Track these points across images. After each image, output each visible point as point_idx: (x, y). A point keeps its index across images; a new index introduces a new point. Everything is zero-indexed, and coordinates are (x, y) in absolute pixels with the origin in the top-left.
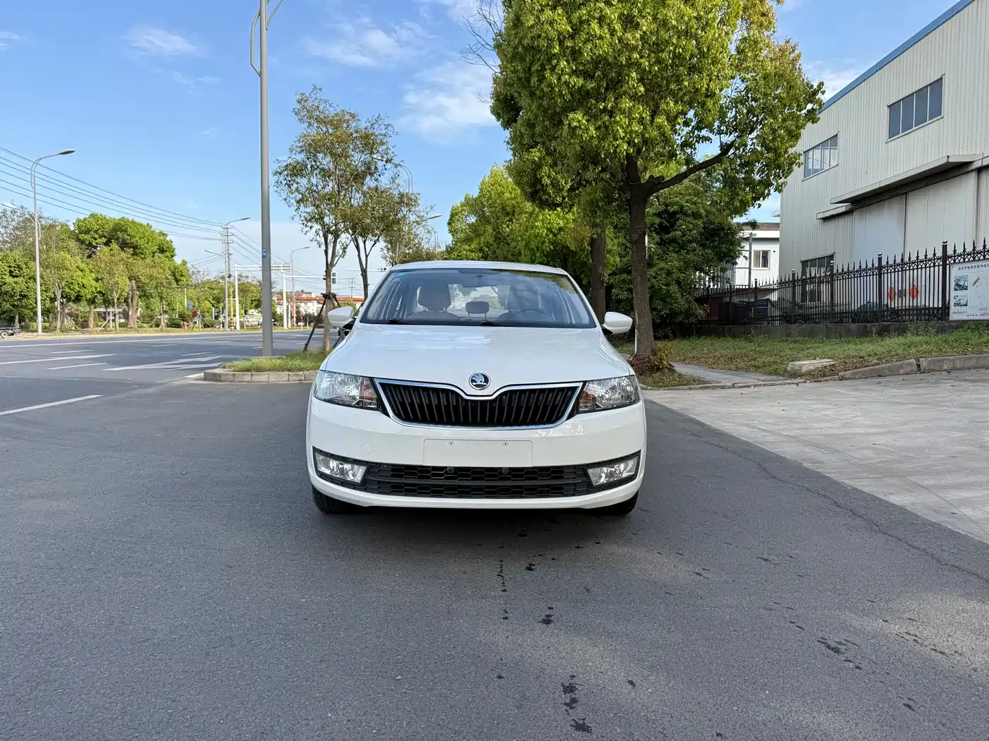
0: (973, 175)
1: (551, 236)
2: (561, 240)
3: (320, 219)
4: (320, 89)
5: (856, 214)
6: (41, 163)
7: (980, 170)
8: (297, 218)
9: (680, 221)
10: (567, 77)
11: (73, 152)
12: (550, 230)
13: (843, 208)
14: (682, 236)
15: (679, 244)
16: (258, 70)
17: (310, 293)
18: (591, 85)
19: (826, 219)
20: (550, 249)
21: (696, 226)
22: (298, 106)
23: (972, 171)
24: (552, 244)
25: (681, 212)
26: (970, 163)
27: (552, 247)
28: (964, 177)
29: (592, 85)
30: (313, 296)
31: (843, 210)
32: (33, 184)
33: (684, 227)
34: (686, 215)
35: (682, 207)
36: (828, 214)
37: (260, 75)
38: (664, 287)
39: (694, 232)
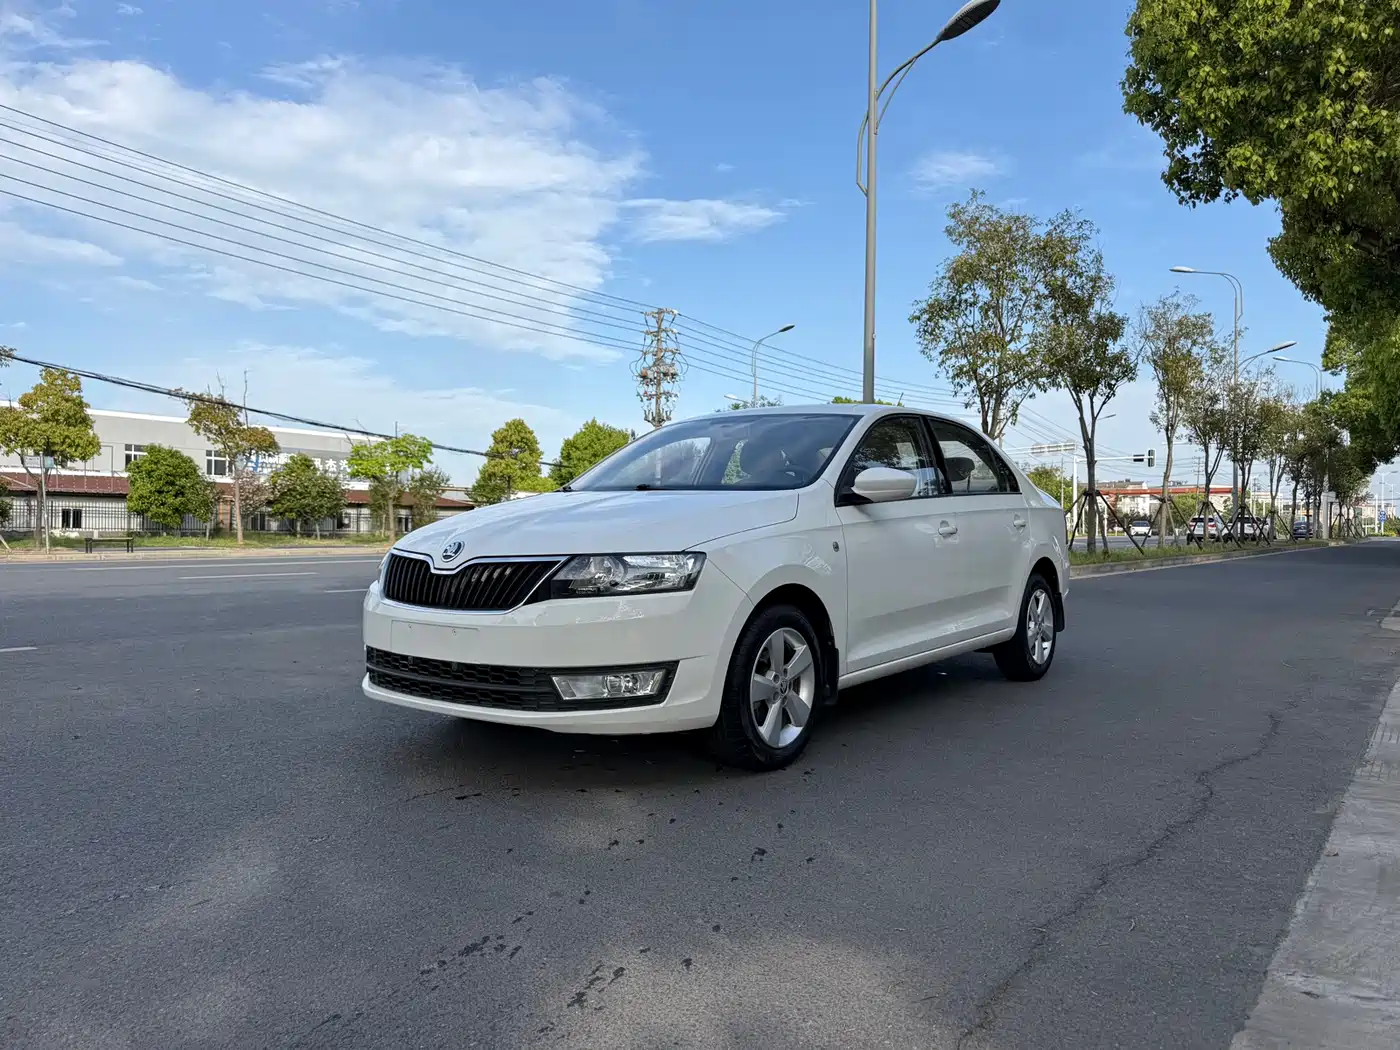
3: (973, 373)
4: (983, 193)
6: (763, 342)
8: (943, 375)
10: (1211, 90)
11: (792, 327)
16: (865, 187)
17: (1140, 483)
18: (1261, 93)
22: (952, 223)
29: (1264, 94)
30: (1145, 486)
32: (753, 365)
37: (867, 195)
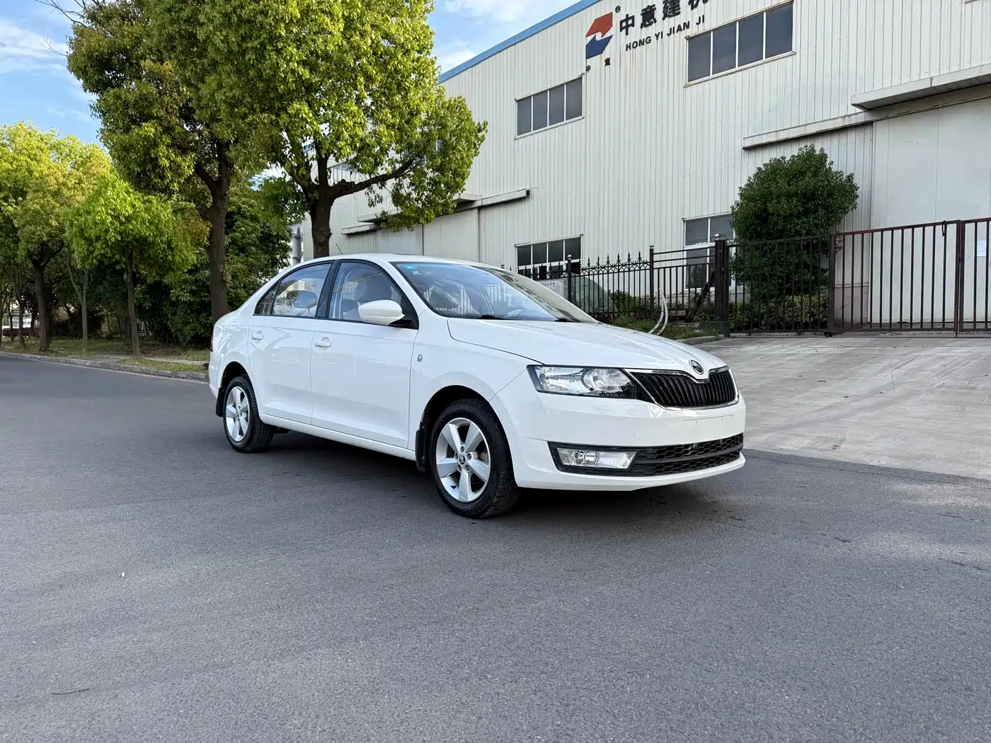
0: (475, 212)
1: (117, 223)
2: (132, 230)
5: (379, 234)
7: (480, 208)
9: (238, 222)
12: (116, 217)
13: (367, 227)
14: (242, 238)
15: (238, 246)
19: (350, 235)
20: (116, 239)
21: (255, 229)
23: (475, 208)
24: (120, 233)
25: (239, 213)
26: (473, 202)
27: (119, 238)
28: (469, 212)
31: (367, 228)
33: (243, 229)
34: (245, 217)
35: (240, 208)
36: (353, 231)
38: (232, 290)
39: (253, 235)
